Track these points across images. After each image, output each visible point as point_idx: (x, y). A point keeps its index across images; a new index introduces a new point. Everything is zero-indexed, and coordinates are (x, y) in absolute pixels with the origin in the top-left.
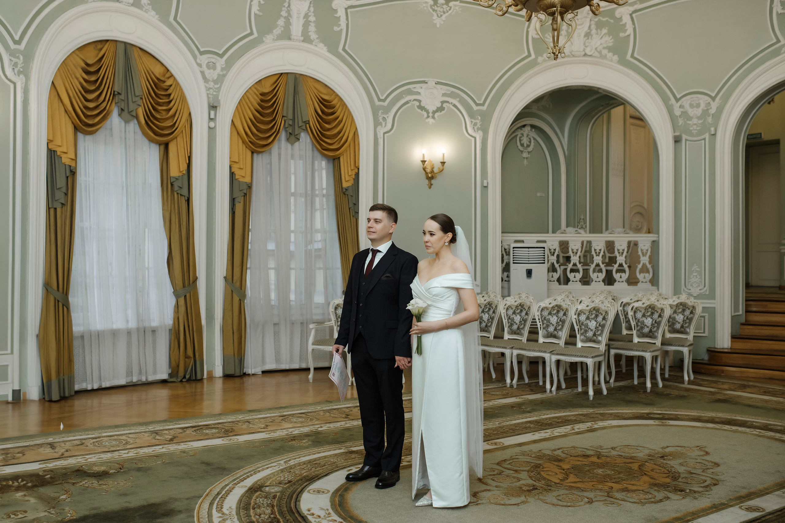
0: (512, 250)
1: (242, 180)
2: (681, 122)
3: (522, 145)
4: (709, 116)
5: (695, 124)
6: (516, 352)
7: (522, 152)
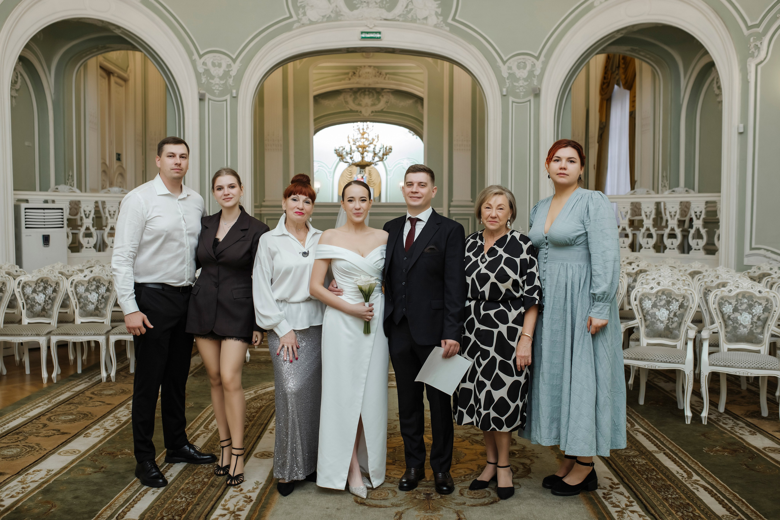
0: (23, 211)
2: (204, 80)
4: (230, 77)
5: (217, 84)
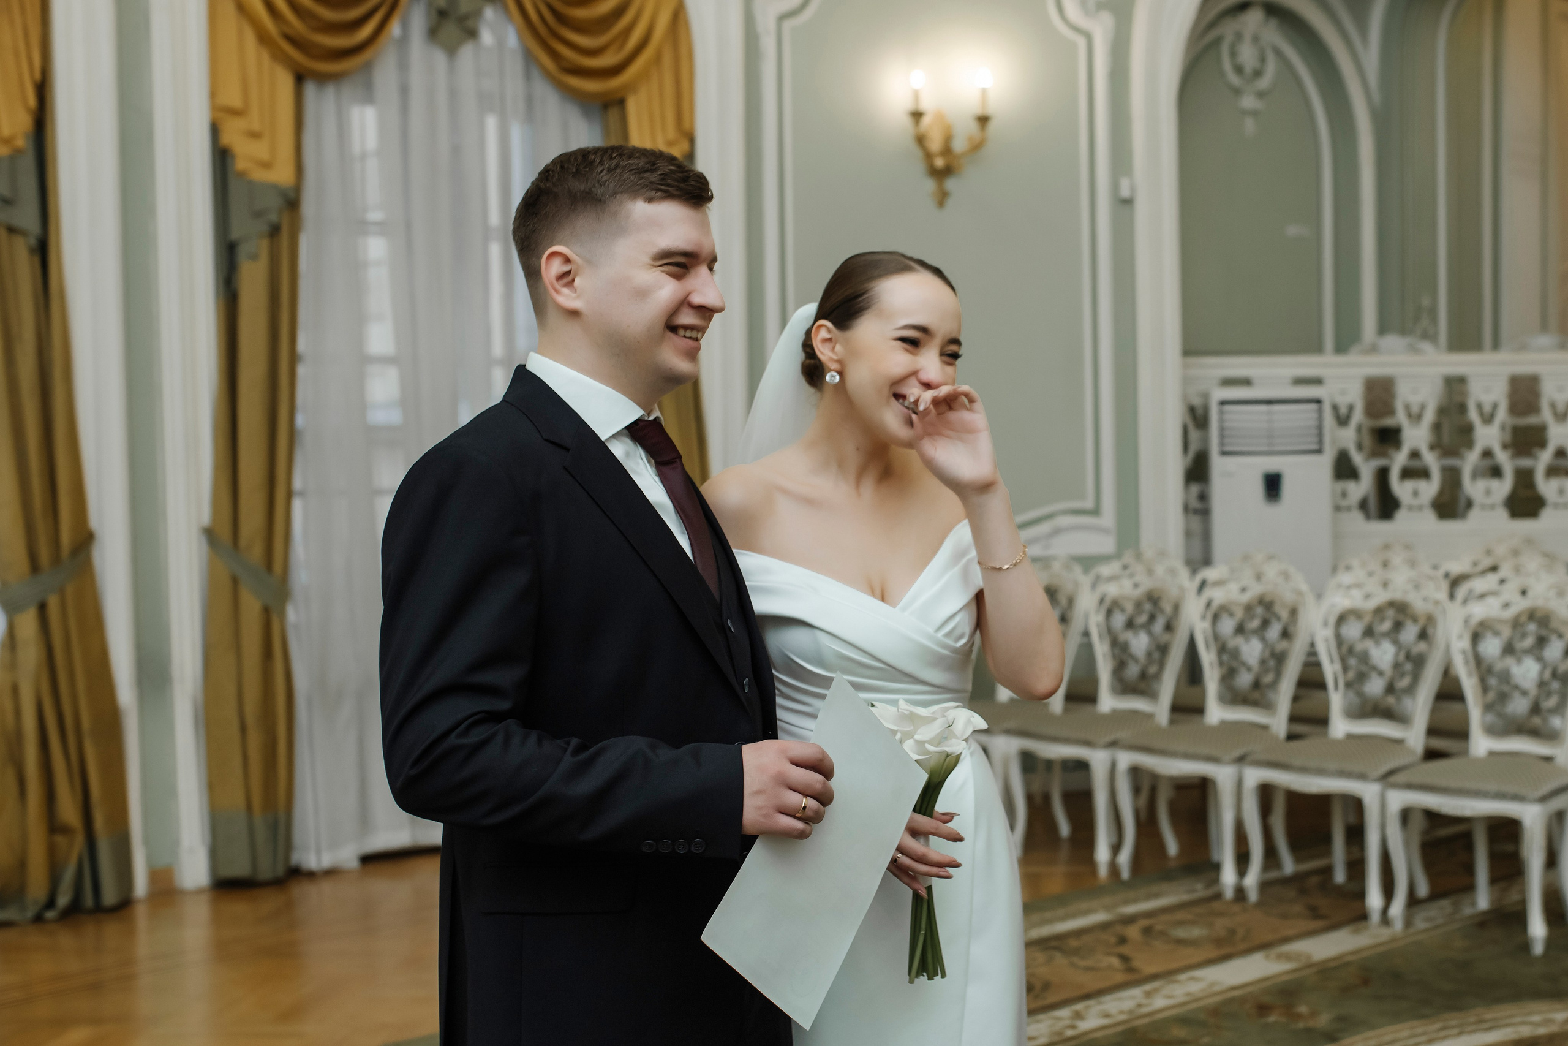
1: (259, 175)
3: (1239, 70)
6: (1254, 776)
7: (1237, 92)
